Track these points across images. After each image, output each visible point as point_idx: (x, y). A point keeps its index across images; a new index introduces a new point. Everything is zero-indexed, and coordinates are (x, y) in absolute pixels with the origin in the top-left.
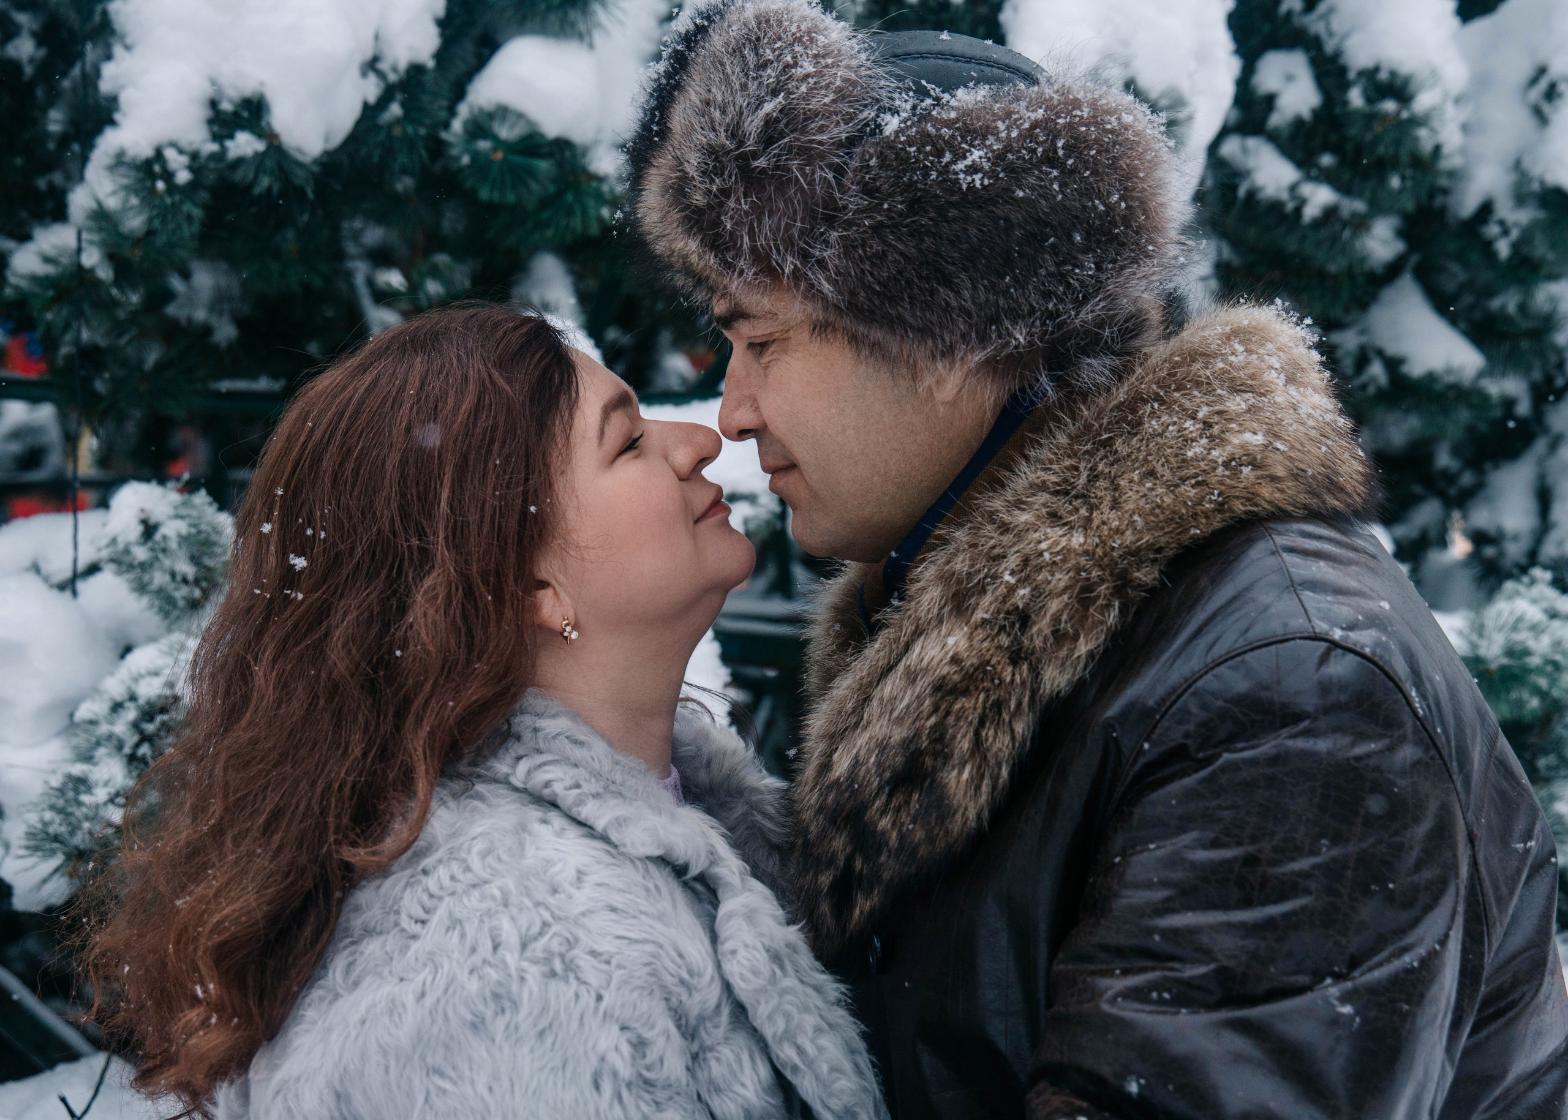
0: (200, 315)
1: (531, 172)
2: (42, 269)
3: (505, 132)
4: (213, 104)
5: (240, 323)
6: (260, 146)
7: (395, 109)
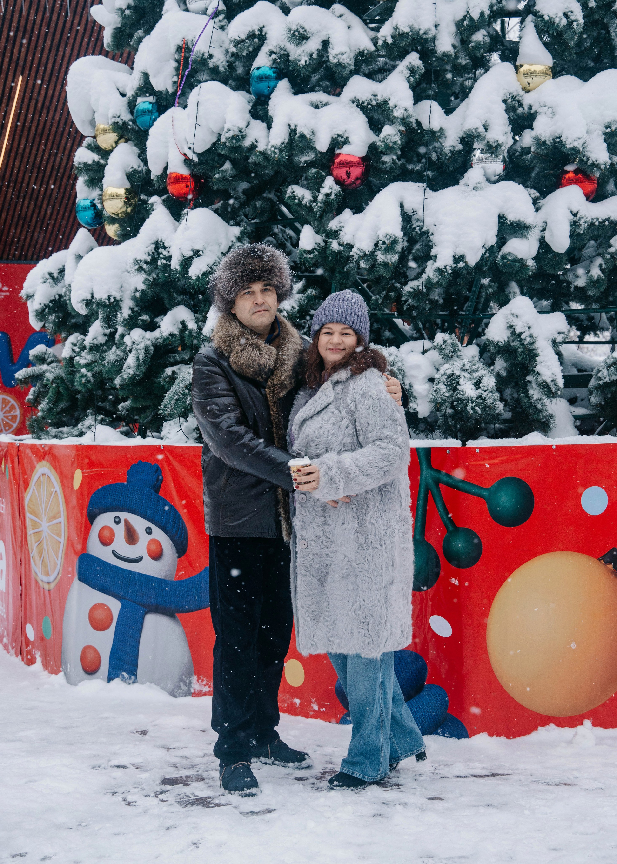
0: (436, 298)
1: (514, 265)
2: (412, 290)
3: (510, 258)
4: (454, 257)
5: (443, 299)
6: (464, 265)
7: (487, 254)
